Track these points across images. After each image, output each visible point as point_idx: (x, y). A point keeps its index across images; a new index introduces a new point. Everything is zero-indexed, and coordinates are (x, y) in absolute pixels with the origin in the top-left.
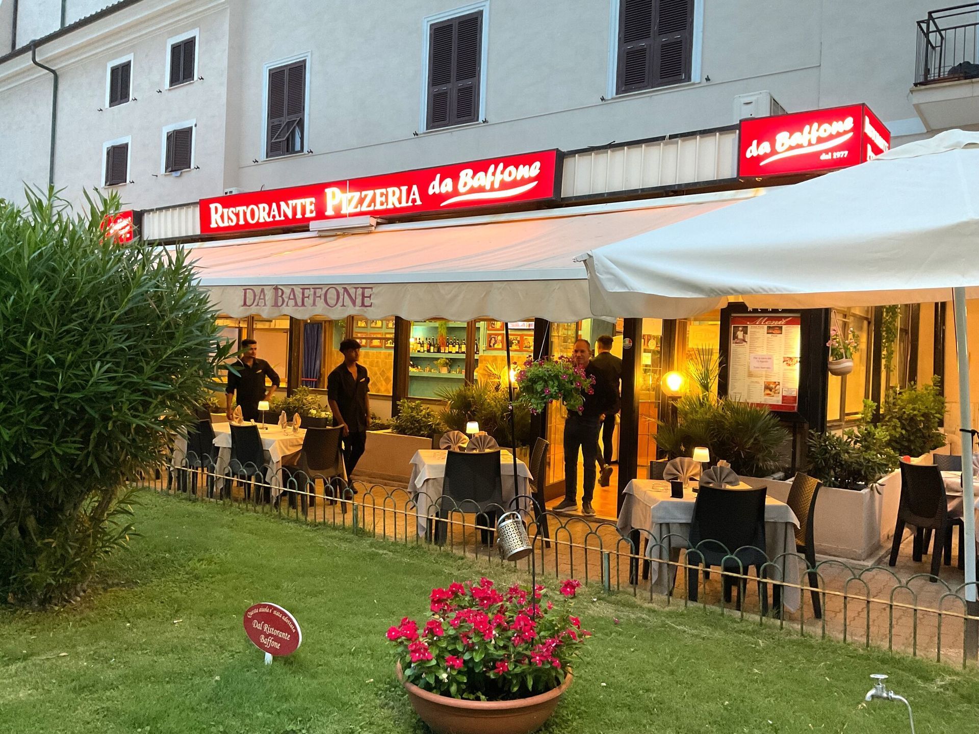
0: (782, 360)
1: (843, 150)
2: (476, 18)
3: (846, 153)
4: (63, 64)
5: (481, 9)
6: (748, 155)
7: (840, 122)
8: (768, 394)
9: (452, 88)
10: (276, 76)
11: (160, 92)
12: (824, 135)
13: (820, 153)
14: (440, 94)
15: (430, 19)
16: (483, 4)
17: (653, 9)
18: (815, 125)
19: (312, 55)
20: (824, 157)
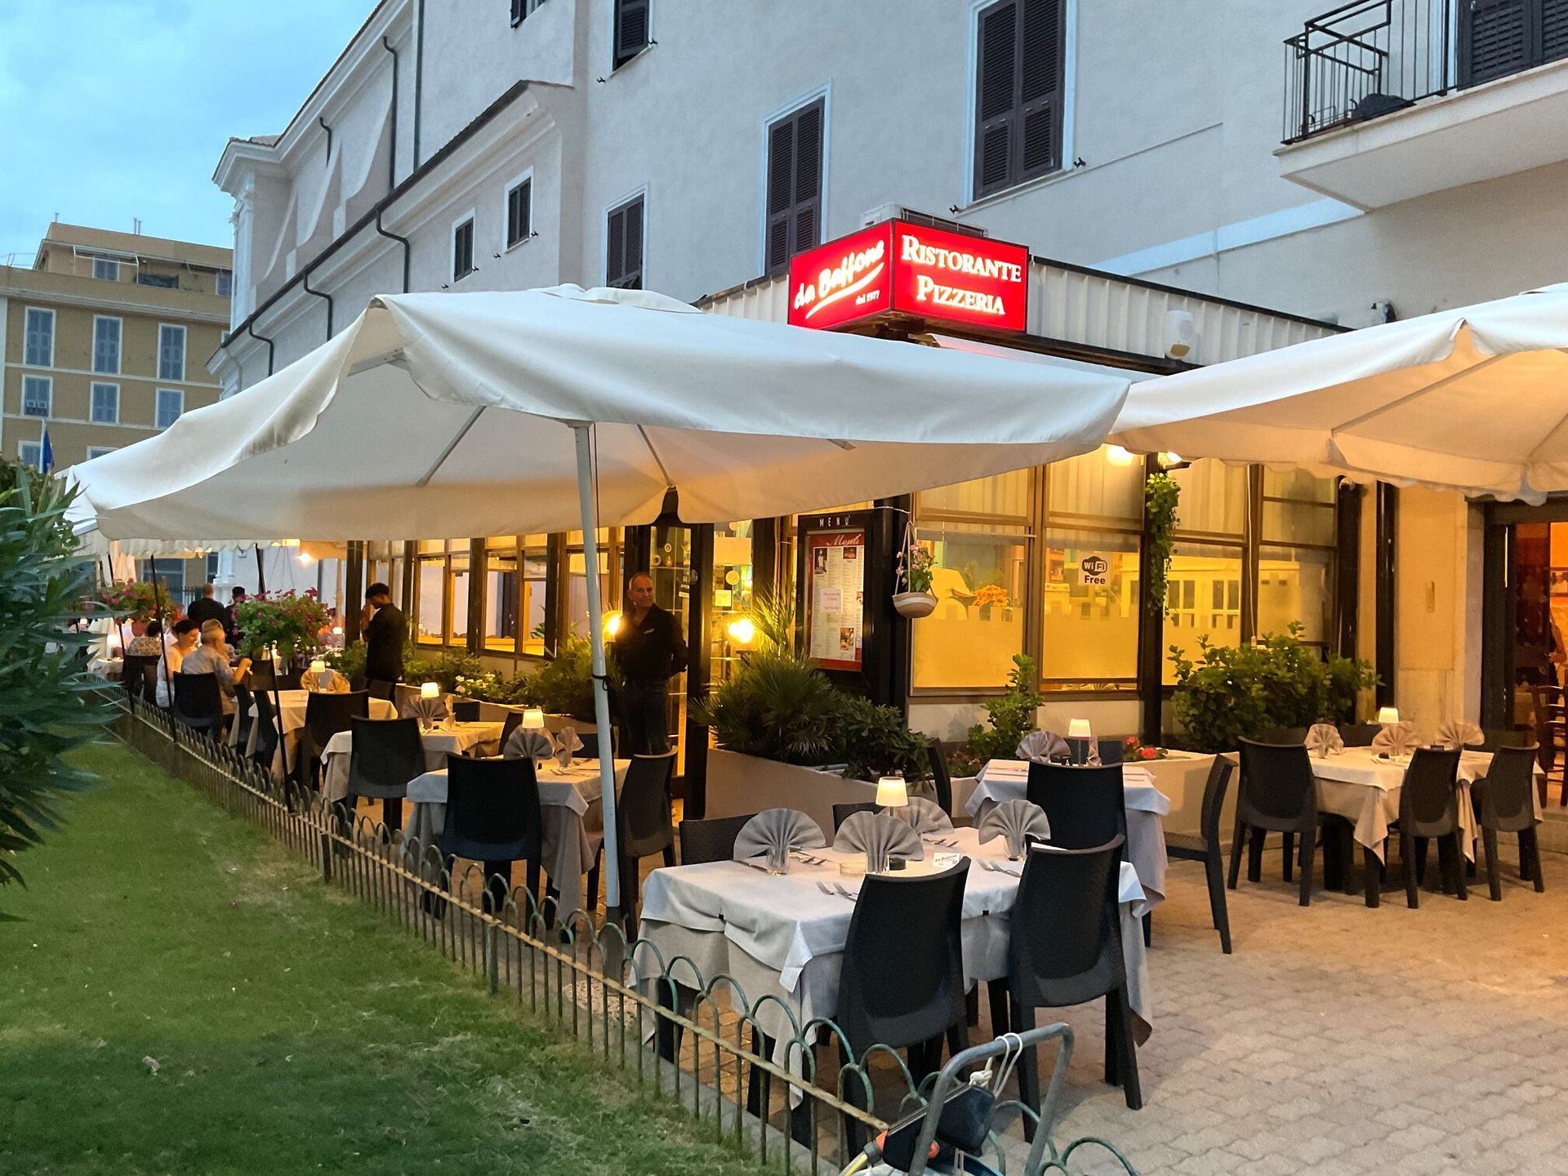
0: (856, 596)
1: (875, 290)
2: (817, 110)
3: (878, 292)
4: (415, 229)
5: (822, 95)
6: (797, 306)
7: (873, 249)
8: (844, 647)
9: (791, 213)
10: (615, 219)
11: (499, 256)
12: (859, 269)
13: (853, 297)
14: (779, 225)
15: (767, 119)
16: (823, 88)
17: (1016, 66)
18: (852, 255)
19: (649, 187)
20: (860, 301)
